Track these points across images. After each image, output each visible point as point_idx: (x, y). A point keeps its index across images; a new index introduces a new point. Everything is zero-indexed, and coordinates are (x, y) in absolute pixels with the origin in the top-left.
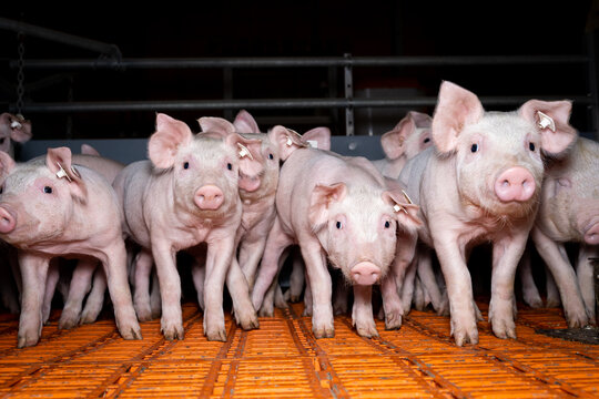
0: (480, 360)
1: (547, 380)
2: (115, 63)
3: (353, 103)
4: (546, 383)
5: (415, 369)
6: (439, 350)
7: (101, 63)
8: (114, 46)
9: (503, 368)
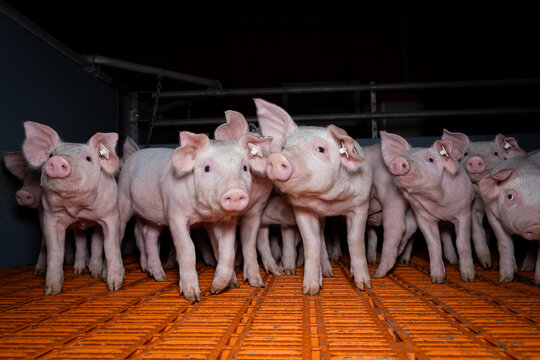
0: (483, 303)
1: (535, 320)
2: (218, 93)
3: (378, 116)
4: (533, 322)
5: (440, 307)
6: (452, 294)
7: (209, 93)
8: (217, 81)
9: (501, 309)
